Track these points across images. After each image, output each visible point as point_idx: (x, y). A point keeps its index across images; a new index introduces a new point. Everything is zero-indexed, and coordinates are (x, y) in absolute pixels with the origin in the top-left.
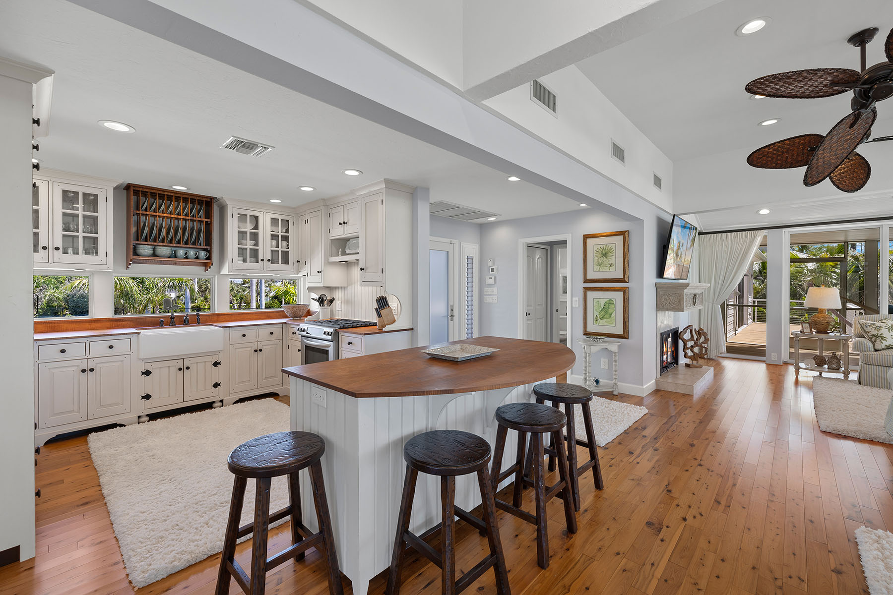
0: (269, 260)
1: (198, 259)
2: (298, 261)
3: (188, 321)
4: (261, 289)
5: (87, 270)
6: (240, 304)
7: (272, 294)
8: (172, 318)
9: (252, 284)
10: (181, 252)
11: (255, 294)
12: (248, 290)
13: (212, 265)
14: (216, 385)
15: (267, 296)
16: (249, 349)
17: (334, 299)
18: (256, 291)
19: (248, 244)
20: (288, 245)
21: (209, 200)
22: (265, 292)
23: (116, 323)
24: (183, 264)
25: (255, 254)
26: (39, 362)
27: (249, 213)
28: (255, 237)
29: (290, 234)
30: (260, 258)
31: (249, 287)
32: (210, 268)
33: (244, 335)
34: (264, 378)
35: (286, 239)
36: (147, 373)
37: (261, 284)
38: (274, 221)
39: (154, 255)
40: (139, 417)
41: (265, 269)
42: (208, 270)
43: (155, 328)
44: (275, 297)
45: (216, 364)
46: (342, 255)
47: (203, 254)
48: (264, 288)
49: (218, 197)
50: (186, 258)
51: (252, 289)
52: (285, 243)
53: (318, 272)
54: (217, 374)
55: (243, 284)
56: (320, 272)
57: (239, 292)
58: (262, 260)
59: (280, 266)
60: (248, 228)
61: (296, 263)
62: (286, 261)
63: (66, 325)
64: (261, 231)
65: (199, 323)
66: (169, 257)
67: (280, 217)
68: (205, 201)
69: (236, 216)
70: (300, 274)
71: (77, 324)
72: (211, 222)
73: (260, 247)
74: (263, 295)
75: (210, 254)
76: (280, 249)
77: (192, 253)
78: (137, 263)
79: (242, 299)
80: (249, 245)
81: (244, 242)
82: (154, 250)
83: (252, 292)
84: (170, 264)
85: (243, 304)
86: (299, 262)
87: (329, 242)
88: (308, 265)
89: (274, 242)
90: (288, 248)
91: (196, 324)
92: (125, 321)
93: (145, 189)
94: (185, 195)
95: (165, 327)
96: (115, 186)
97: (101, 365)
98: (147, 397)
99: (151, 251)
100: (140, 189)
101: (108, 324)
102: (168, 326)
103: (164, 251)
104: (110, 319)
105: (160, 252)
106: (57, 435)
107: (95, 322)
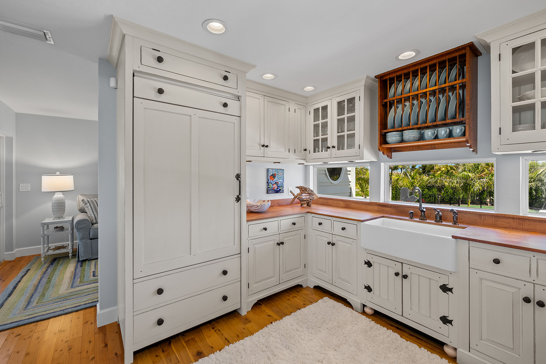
1: (452, 137)
8: (421, 210)
10: (429, 133)
14: (445, 320)
16: (511, 290)
24: (443, 146)
26: (312, 228)
27: (539, 38)
33: (497, 261)
36: (369, 264)
39: (403, 140)
40: (364, 305)
43: (405, 220)
45: (445, 288)
47: (457, 130)
60: (539, 65)
63: (353, 205)
66: (420, 140)
68: (459, 56)
69: (508, 55)
71: (359, 205)
72: (466, 82)
75: (466, 129)
77: (441, 131)
78: (396, 151)
81: (530, 93)
82: (402, 136)
91: (451, 224)
92: (388, 207)
93: (391, 75)
94: (431, 62)
95: (415, 219)
96: (364, 84)
97: (339, 242)
98: (369, 289)
99: (398, 137)
100: (388, 77)
101: (376, 208)
102: (418, 220)
103: (410, 135)
104: (378, 204)
105: (407, 136)
106: (318, 286)
107: (368, 205)
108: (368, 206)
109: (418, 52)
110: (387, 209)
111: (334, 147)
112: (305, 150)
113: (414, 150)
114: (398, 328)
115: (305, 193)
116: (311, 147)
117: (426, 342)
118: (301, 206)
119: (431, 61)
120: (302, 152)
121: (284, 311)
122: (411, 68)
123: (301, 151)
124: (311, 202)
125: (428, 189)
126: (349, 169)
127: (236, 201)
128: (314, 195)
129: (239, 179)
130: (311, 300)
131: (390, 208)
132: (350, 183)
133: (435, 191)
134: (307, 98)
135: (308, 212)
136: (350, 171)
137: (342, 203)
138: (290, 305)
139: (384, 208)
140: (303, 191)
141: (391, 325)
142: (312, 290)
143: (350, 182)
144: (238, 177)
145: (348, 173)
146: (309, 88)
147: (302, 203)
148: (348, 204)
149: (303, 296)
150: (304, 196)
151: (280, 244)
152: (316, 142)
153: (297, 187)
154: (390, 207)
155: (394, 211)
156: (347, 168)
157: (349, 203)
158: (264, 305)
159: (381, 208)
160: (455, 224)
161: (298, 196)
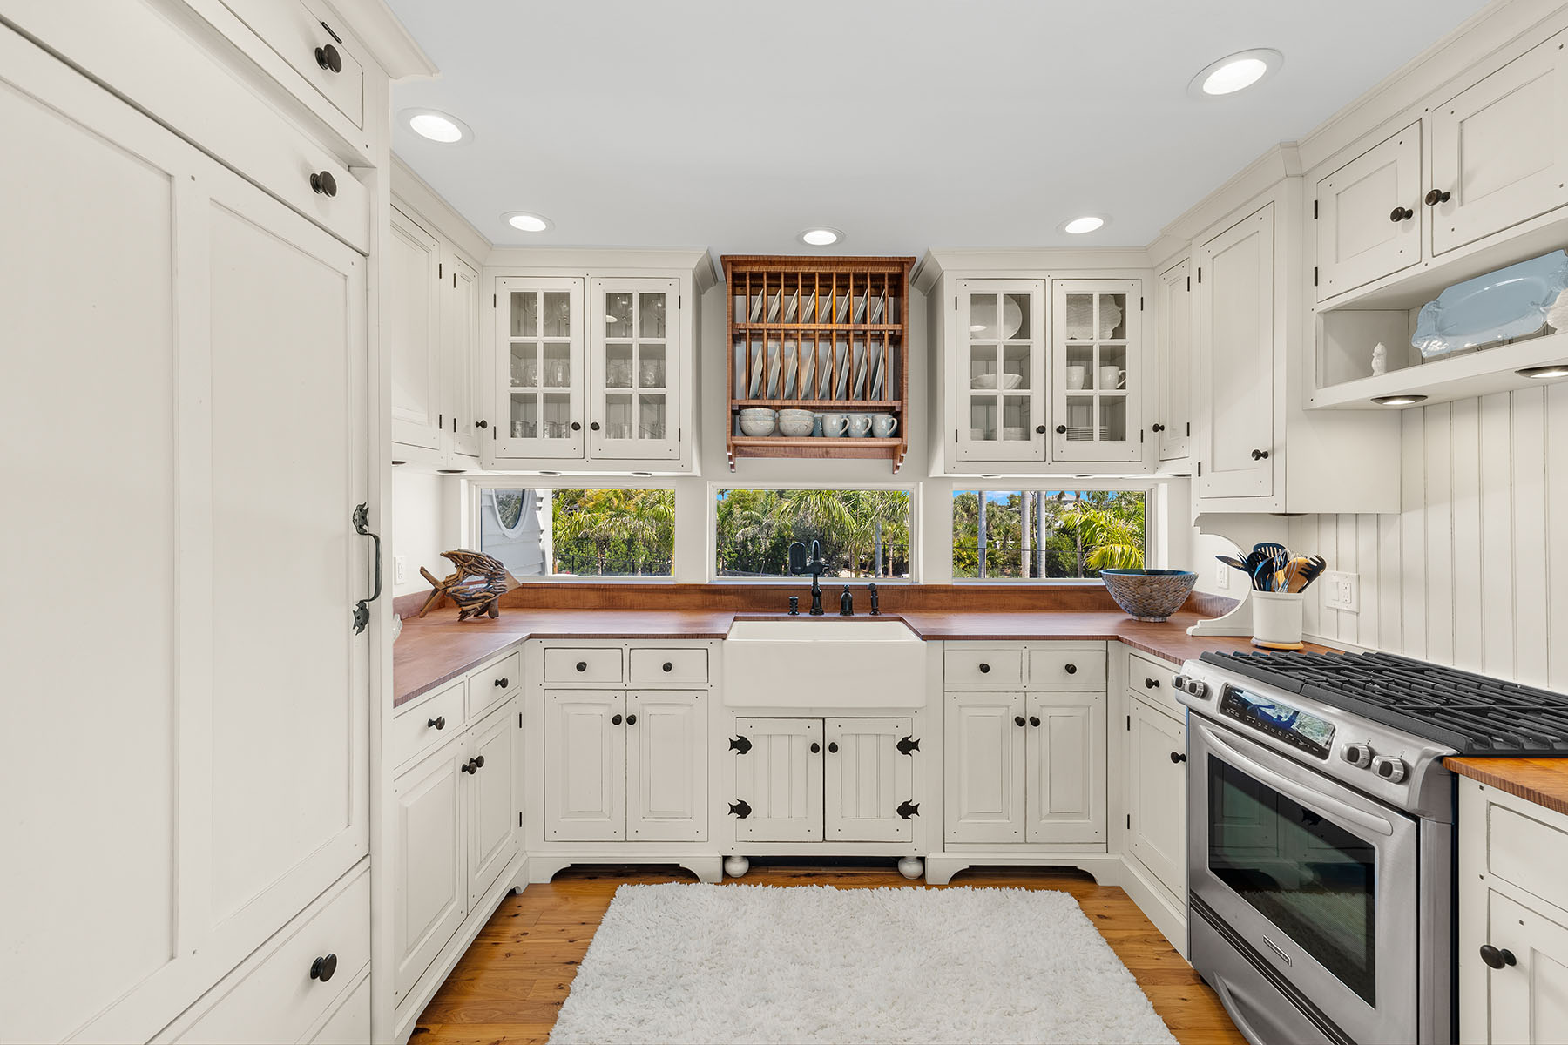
0: (1061, 430)
1: (873, 436)
2: (1157, 428)
3: (851, 602)
4: (1039, 516)
5: (654, 474)
6: (1005, 541)
7: (1058, 524)
8: (815, 592)
9: (1023, 507)
10: (833, 421)
11: (1028, 524)
12: (1017, 517)
13: (905, 451)
14: (907, 810)
15: (1048, 527)
16: (999, 712)
17: (1321, 565)
18: (1031, 518)
19: (1001, 383)
20: (1122, 377)
21: (896, 270)
22: (1047, 521)
23: (712, 596)
24: (844, 452)
25: (1019, 409)
26: (546, 685)
27: (1001, 289)
28: (1019, 360)
29: (1130, 341)
30: (1034, 426)
31: (1019, 512)
32: (901, 461)
33: (985, 668)
34: (1046, 811)
35: (1114, 357)
36: (742, 745)
37: (1039, 507)
38: (1079, 304)
39: (778, 432)
40: (725, 859)
41: (1049, 459)
42: (898, 467)
43: (777, 619)
44: (1063, 531)
45: (907, 746)
46: (1390, 367)
47: (883, 422)
48: (1044, 514)
49: (918, 254)
50: (846, 434)
51: (1024, 515)
52: (1111, 372)
53: (1258, 455)
54: (911, 780)
55: (1011, 507)
56: (1265, 455)
57: (1004, 520)
58: (1041, 430)
59: (1098, 447)
60: (1002, 336)
61: (1150, 435)
62: (1115, 431)
63: (630, 597)
64: (1036, 341)
65: (875, 611)
66: (811, 435)
67: (1096, 289)
68: (889, 274)
69: (965, 303)
70: (1166, 472)
71: (648, 595)
72: (902, 331)
73: (1035, 393)
74: (1043, 525)
75: (900, 423)
76: (1096, 393)
77: (858, 422)
78: (746, 455)
79: (1007, 532)
80: (1003, 385)
81: (988, 378)
82: (777, 421)
83: (1024, 521)
84: (815, 456)
85: (1011, 542)
86: (1162, 428)
87: (1314, 323)
88: (1201, 434)
89: (1078, 371)
90: (1123, 387)
91: (868, 615)
92: (729, 594)
93: (757, 268)
94: (841, 268)
95: (801, 615)
96: (694, 267)
97: (650, 710)
98: (742, 810)
99: (769, 423)
100: (748, 269)
101: (697, 599)
102: (807, 615)
103: (797, 420)
104: (702, 588)
105: (788, 423)
106: (572, 865)
107: (676, 593)
108: (674, 596)
109: (841, 237)
110: (726, 598)
111: (595, 427)
112: (483, 425)
113: (788, 457)
114: (809, 875)
115: (478, 574)
116: (501, 415)
117: (868, 875)
118: (462, 618)
119: (842, 265)
120: (472, 432)
121: (529, 998)
122: (802, 268)
123: (468, 426)
124: (497, 603)
125: (577, 546)
126: (540, 493)
127: (357, 628)
128: (504, 578)
129: (365, 527)
130: (577, 917)
131: (732, 596)
132: (541, 536)
133: (592, 548)
134: (491, 246)
135: (531, 637)
136: (542, 499)
137: (592, 595)
138: (531, 968)
139: (718, 598)
140: (470, 567)
141: (794, 877)
142: (550, 889)
143: (542, 531)
144: (362, 517)
145: (539, 504)
146: (528, 223)
147: (465, 608)
148: (614, 598)
149: (543, 920)
150: (475, 584)
151: (474, 765)
152: (521, 402)
153: (450, 555)
154: (734, 593)
155: (743, 601)
156: (536, 490)
157: (615, 594)
158: (436, 1023)
159: (710, 597)
160: (875, 614)
161: (454, 585)
